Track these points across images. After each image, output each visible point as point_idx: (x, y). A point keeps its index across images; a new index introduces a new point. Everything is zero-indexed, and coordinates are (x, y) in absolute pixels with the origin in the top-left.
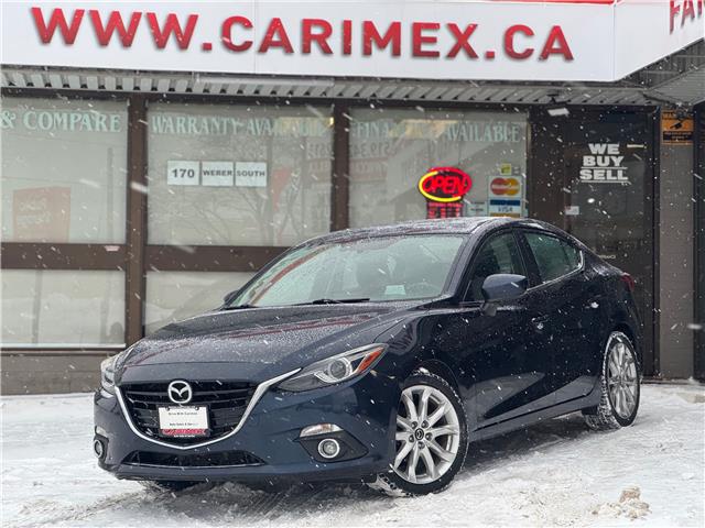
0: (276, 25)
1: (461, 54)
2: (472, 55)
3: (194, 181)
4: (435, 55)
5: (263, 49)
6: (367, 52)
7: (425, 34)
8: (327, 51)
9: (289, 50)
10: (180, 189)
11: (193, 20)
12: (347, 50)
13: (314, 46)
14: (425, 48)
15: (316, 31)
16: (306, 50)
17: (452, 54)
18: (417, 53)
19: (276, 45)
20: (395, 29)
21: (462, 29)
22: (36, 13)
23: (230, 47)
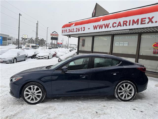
0: (120, 23)
1: (150, 23)
2: (152, 22)
3: (118, 45)
4: (145, 23)
5: (118, 26)
6: (133, 24)
7: (143, 20)
8: (126, 25)
9: (121, 26)
10: (117, 46)
11: (109, 24)
12: (129, 25)
13: (125, 25)
14: (143, 22)
15: (125, 22)
16: (123, 26)
17: (148, 23)
18: (142, 23)
19: (119, 25)
20: (138, 20)
21: (151, 18)
22: (94, 26)
23: (113, 27)
